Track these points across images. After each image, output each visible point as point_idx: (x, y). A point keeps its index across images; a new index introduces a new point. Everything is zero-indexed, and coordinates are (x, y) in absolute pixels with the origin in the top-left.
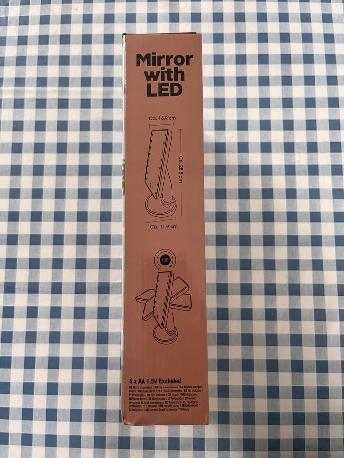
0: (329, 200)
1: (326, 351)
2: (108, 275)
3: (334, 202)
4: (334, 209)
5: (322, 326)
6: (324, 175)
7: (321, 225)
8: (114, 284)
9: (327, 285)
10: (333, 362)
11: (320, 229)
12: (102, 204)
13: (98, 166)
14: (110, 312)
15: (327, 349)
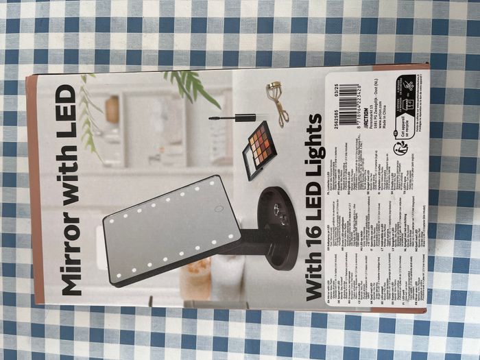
0: (143, 36)
1: (346, 54)
2: (236, 340)
3: (146, 32)
4: (156, 32)
5: (313, 57)
6: (109, 43)
7: (177, 51)
8: (247, 333)
9: (258, 47)
10: (362, 45)
11: (182, 53)
12: (141, 344)
13: (90, 347)
14: (284, 340)
15: (345, 53)
